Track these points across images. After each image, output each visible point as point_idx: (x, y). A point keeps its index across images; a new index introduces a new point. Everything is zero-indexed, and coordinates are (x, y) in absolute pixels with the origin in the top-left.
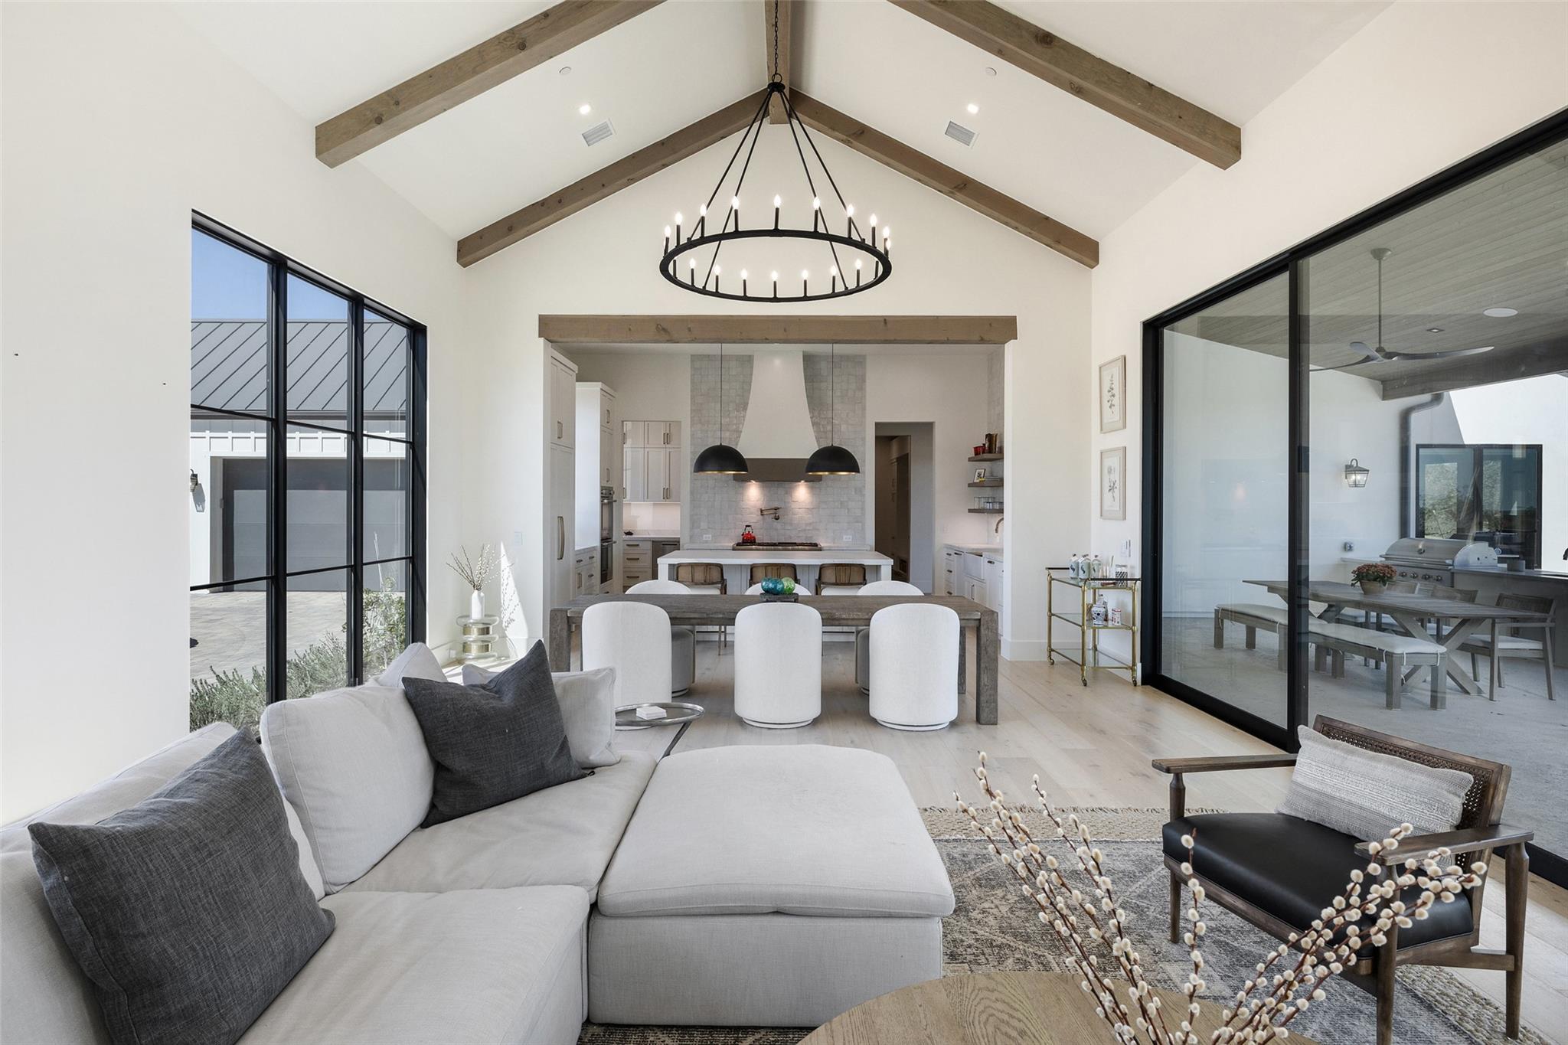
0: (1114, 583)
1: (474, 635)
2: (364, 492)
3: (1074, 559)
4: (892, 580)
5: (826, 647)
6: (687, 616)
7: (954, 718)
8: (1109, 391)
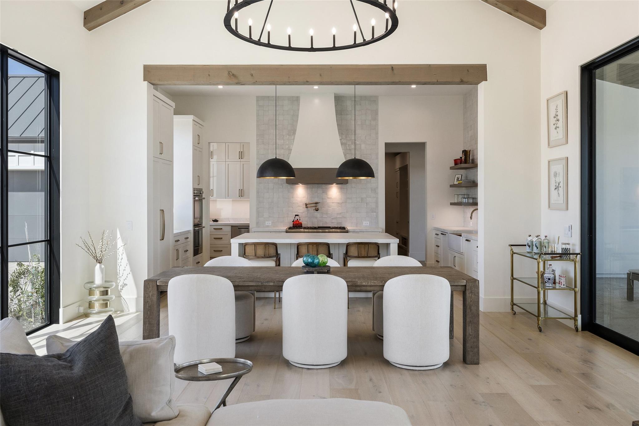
0: (560, 257)
1: (97, 295)
2: (9, 193)
3: (529, 239)
4: (398, 255)
5: (351, 302)
6: (247, 285)
7: (447, 360)
8: (554, 117)
